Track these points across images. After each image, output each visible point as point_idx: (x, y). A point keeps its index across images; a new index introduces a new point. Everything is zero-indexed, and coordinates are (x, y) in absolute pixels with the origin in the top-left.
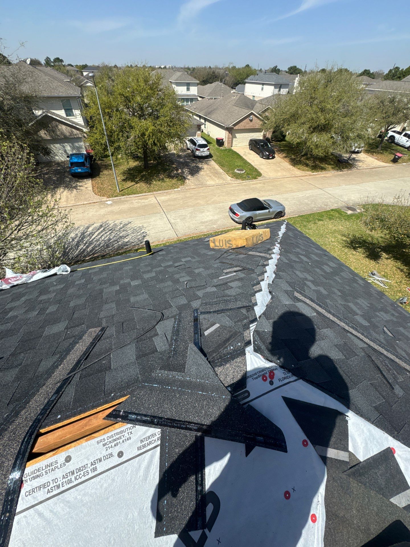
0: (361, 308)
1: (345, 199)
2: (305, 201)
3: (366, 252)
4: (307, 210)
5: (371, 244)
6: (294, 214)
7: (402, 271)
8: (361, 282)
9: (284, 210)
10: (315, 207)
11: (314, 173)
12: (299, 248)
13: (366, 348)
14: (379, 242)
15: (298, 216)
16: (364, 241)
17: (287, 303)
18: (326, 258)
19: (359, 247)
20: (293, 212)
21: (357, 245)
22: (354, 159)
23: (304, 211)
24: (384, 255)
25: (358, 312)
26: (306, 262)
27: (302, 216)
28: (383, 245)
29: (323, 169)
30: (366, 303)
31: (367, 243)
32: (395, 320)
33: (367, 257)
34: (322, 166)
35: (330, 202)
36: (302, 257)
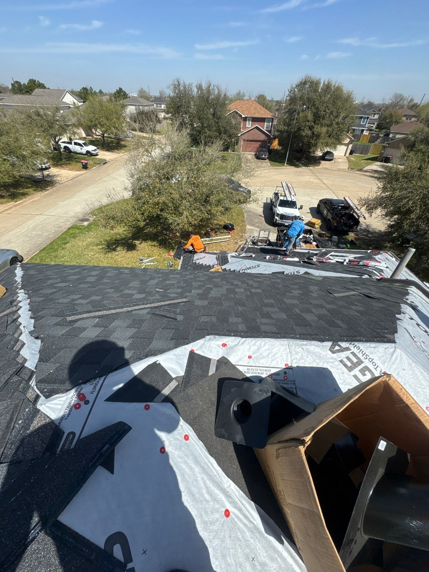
0: (134, 288)
1: (72, 214)
2: (34, 233)
3: (124, 247)
4: (44, 241)
5: (122, 239)
6: (33, 251)
7: (155, 246)
8: (126, 271)
9: (17, 254)
10: (50, 234)
11: (19, 202)
12: (50, 279)
13: (150, 310)
14: (126, 235)
15: (40, 251)
16: (116, 240)
17: (64, 332)
18: (86, 271)
19: (116, 247)
20: (30, 250)
21: (114, 247)
22: (48, 175)
23: (41, 243)
24: (137, 242)
25: (134, 292)
26: (65, 286)
27: (44, 249)
28: (130, 235)
29: (24, 195)
30: (137, 283)
31: (119, 240)
32: (161, 279)
33: (128, 251)
34: (21, 192)
35: (61, 223)
36: (59, 285)
